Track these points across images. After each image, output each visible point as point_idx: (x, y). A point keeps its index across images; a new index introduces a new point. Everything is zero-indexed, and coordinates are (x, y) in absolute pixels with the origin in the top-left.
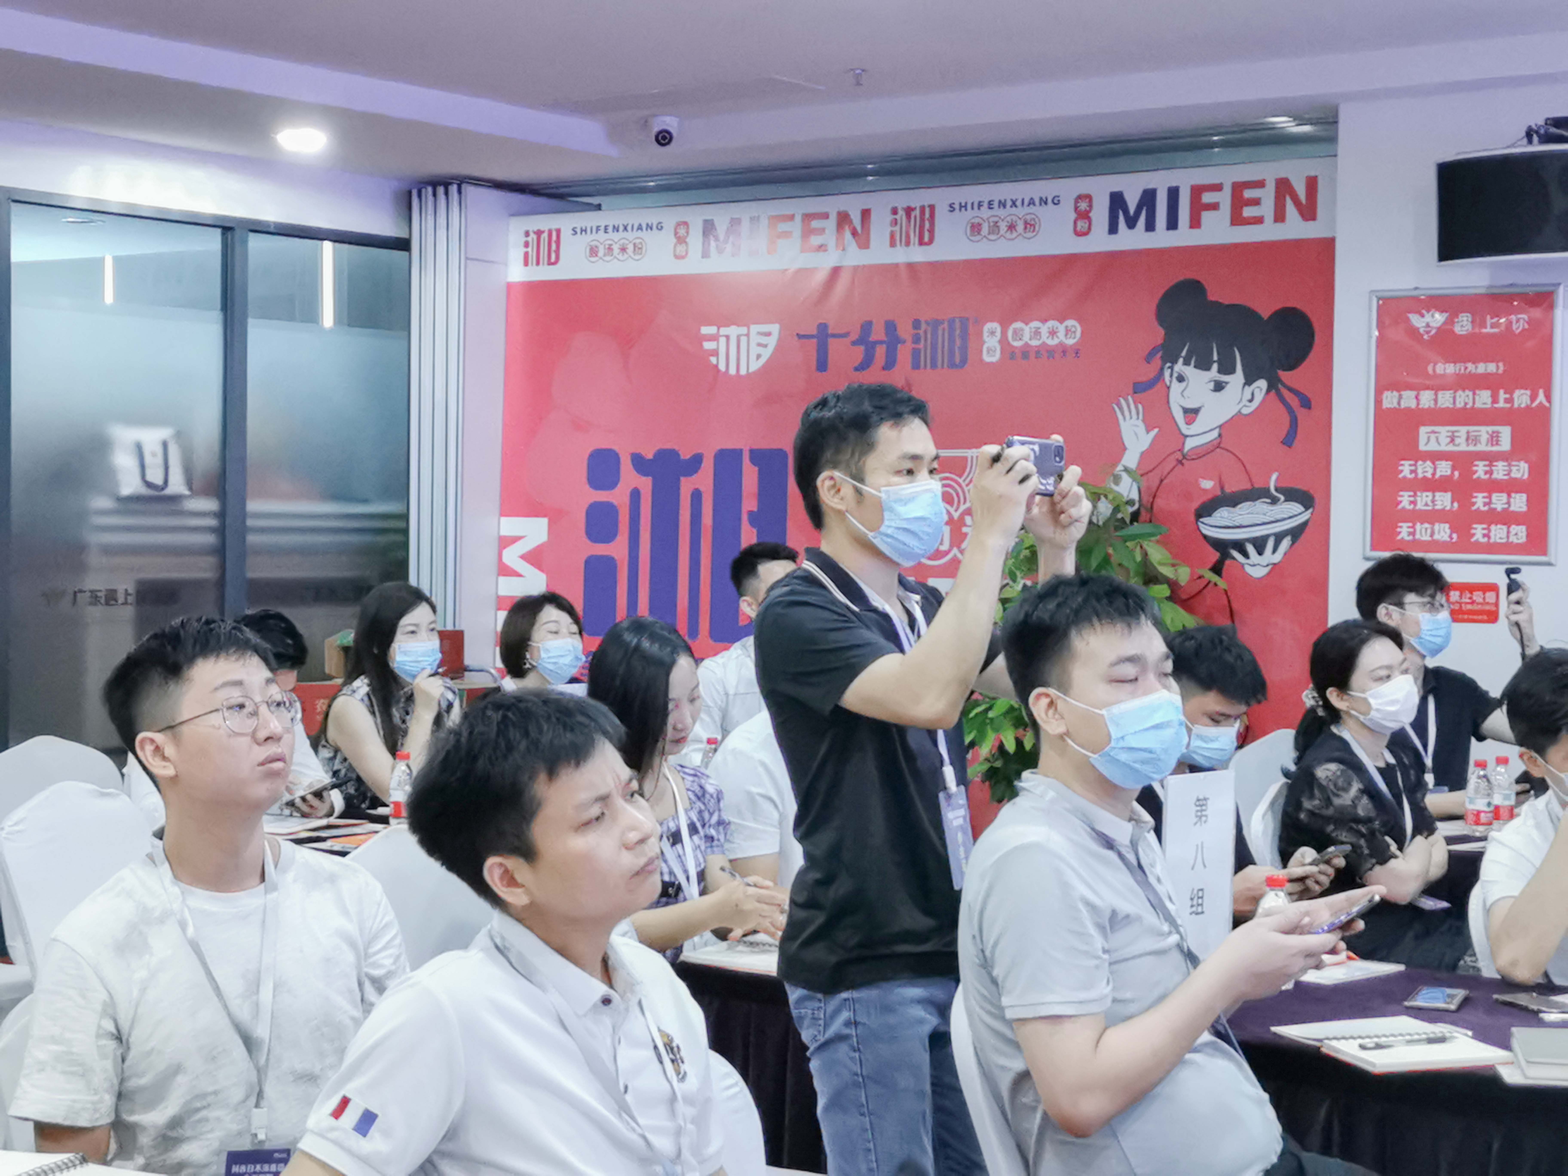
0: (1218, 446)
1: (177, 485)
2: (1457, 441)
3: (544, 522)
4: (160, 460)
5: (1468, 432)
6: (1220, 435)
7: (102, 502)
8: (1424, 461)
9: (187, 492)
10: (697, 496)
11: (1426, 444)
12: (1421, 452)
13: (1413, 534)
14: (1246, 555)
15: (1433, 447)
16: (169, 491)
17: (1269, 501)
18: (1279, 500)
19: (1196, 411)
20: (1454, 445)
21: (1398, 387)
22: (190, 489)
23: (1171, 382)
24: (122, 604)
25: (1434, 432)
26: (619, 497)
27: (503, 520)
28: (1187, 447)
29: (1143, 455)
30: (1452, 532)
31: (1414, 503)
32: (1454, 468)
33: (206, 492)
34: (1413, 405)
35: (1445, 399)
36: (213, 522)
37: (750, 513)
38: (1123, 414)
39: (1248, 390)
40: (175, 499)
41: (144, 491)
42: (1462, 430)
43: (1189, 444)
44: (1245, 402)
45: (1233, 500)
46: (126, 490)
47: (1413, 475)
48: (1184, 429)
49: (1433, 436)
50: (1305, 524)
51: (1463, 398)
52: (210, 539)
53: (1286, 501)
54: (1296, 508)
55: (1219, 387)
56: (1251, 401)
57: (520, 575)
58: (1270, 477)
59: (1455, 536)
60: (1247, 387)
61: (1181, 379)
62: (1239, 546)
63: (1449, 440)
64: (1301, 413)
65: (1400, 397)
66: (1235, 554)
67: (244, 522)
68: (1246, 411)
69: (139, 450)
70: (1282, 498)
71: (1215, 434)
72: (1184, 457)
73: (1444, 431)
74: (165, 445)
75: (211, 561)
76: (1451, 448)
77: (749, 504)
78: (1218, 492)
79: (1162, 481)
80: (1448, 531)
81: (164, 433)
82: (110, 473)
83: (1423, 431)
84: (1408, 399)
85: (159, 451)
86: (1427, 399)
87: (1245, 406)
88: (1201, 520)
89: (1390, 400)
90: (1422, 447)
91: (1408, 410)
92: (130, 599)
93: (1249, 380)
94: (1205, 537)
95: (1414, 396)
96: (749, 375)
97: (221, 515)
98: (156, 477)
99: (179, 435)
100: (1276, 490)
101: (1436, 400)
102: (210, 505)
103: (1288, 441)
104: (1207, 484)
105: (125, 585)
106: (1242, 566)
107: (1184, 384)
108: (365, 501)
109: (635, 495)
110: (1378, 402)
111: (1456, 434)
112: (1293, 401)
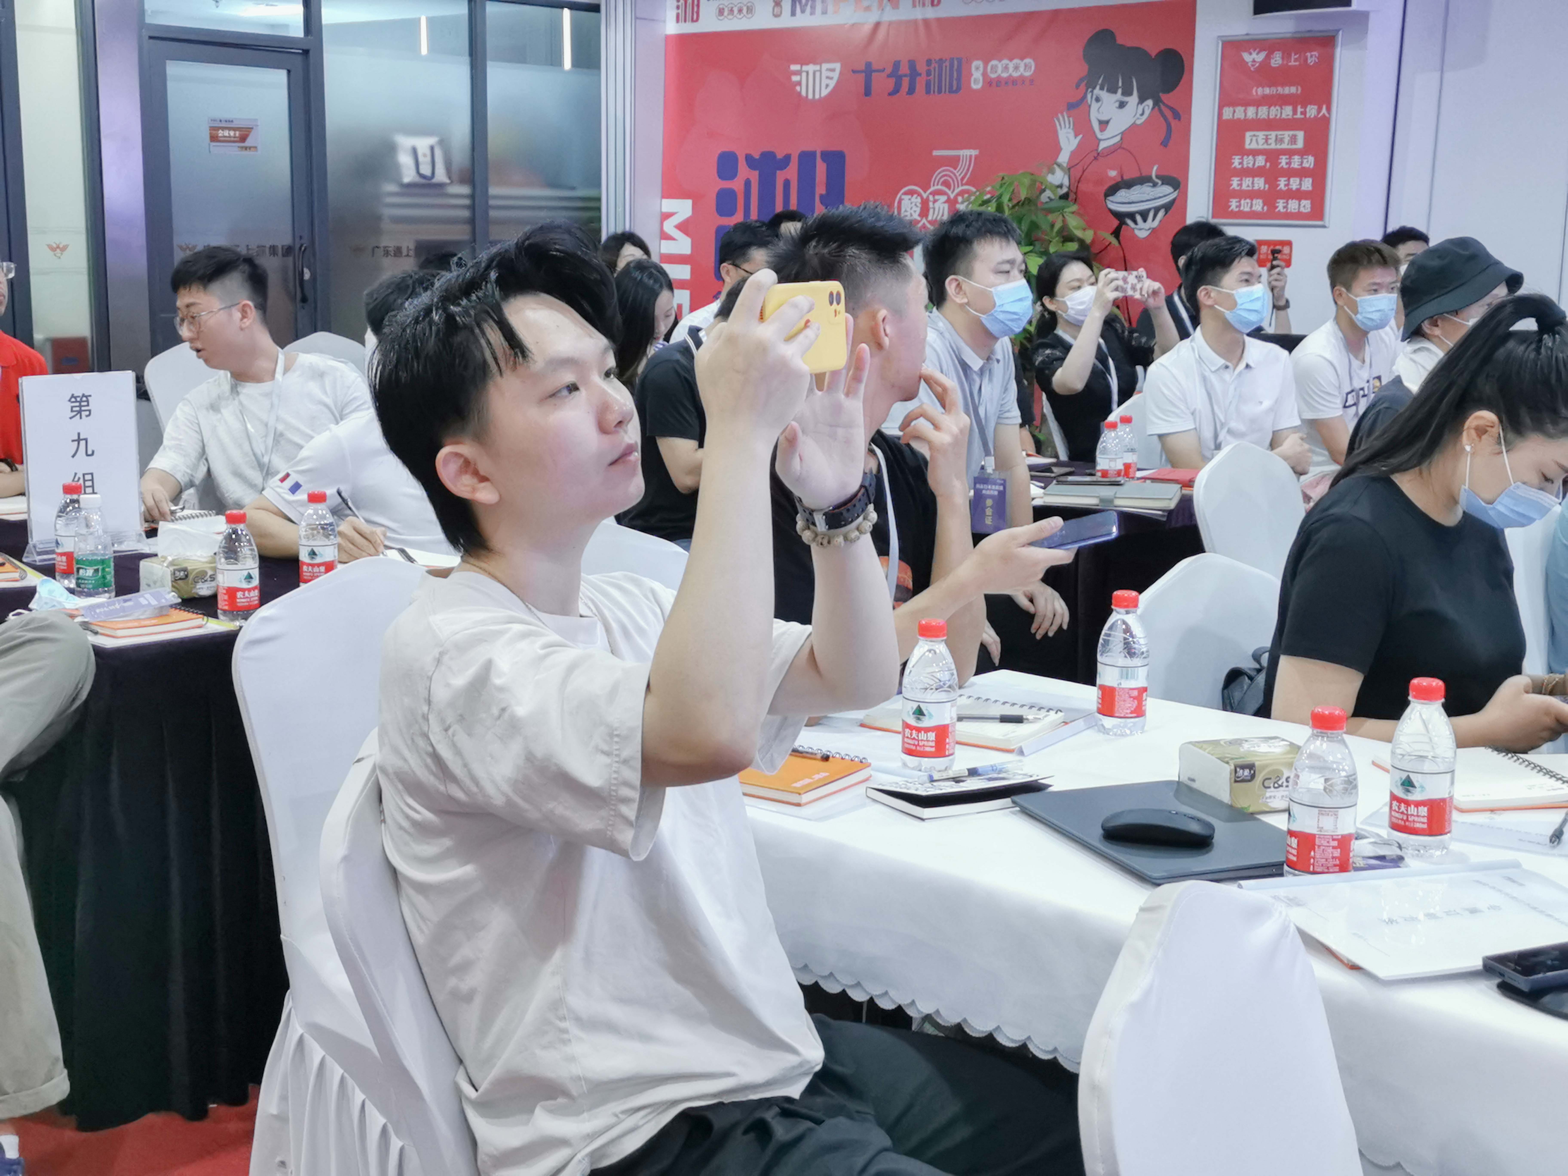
0: (1120, 148)
1: (441, 176)
2: (1270, 141)
3: (689, 203)
4: (429, 158)
5: (1276, 136)
6: (1122, 139)
7: (391, 188)
8: (1248, 155)
9: (448, 181)
10: (787, 184)
11: (1250, 144)
12: (1247, 150)
13: (1239, 206)
14: (1136, 222)
15: (1254, 146)
16: (434, 180)
17: (1151, 184)
18: (1157, 184)
19: (1107, 122)
20: (1268, 144)
21: (1233, 104)
22: (450, 178)
23: (1091, 102)
24: (405, 256)
25: (1254, 135)
26: (737, 185)
27: (665, 201)
28: (1100, 148)
29: (1073, 154)
30: (1264, 205)
31: (1241, 185)
32: (1266, 161)
33: (462, 181)
34: (1242, 117)
35: (1263, 112)
36: (467, 202)
37: (821, 196)
38: (1060, 125)
39: (1141, 107)
40: (441, 185)
41: (418, 179)
42: (1273, 134)
43: (1103, 145)
44: (1138, 115)
45: (1128, 185)
46: (406, 180)
47: (1240, 166)
48: (1099, 135)
49: (1254, 139)
50: (1174, 200)
51: (1274, 112)
52: (466, 213)
53: (1163, 184)
54: (1168, 189)
55: (1122, 105)
56: (1142, 114)
57: (674, 239)
58: (1153, 168)
59: (1265, 208)
60: (1140, 105)
61: (1098, 100)
62: (1132, 216)
63: (1264, 141)
64: (1174, 123)
65: (1234, 112)
66: (1129, 222)
67: (487, 202)
68: (1139, 122)
69: (414, 151)
70: (1160, 182)
71: (1118, 139)
72: (1098, 154)
73: (1261, 135)
74: (432, 149)
75: (467, 228)
76: (1266, 147)
77: (821, 189)
78: (1119, 179)
79: (1084, 171)
80: (1261, 205)
81: (432, 141)
82: (397, 168)
83: (1248, 135)
84: (1240, 113)
85: (428, 153)
86: (1251, 112)
87: (1138, 119)
88: (1108, 198)
89: (1228, 113)
90: (1247, 146)
91: (1239, 119)
92: (412, 253)
93: (1142, 100)
94: (1111, 211)
95: (1242, 111)
96: (821, 99)
97: (472, 197)
98: (426, 170)
99: (441, 142)
100: (1157, 177)
101: (1257, 113)
102: (465, 190)
103: (1165, 143)
104: (1113, 173)
105: (408, 244)
106: (1133, 229)
107: (1099, 104)
108: (573, 188)
109: (748, 183)
110: (1220, 114)
111: (1269, 137)
112: (1168, 114)
